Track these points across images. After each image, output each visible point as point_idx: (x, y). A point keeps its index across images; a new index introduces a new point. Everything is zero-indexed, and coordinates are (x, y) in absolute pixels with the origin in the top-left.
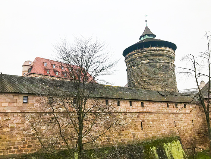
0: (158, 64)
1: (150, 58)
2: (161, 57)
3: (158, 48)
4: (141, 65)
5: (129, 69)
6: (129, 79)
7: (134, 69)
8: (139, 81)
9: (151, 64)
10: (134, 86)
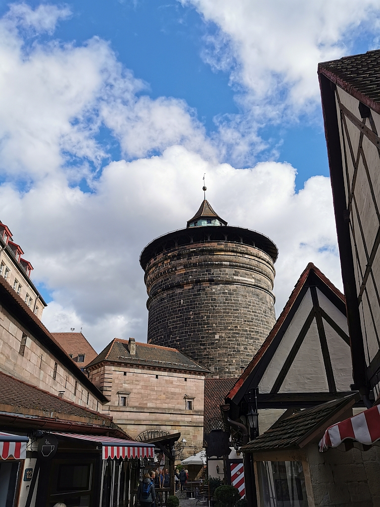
0: (268, 298)
4: (237, 287)
5: (185, 288)
6: (181, 316)
7: (214, 290)
8: (229, 328)
9: (258, 291)
10: (213, 343)
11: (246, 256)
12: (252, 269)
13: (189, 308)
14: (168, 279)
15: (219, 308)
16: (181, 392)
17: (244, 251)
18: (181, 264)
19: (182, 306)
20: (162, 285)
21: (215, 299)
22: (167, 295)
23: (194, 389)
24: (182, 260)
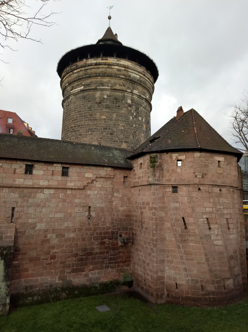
0: (98, 94)
1: (86, 81)
2: (106, 80)
3: (99, 60)
4: (71, 98)
7: (65, 106)
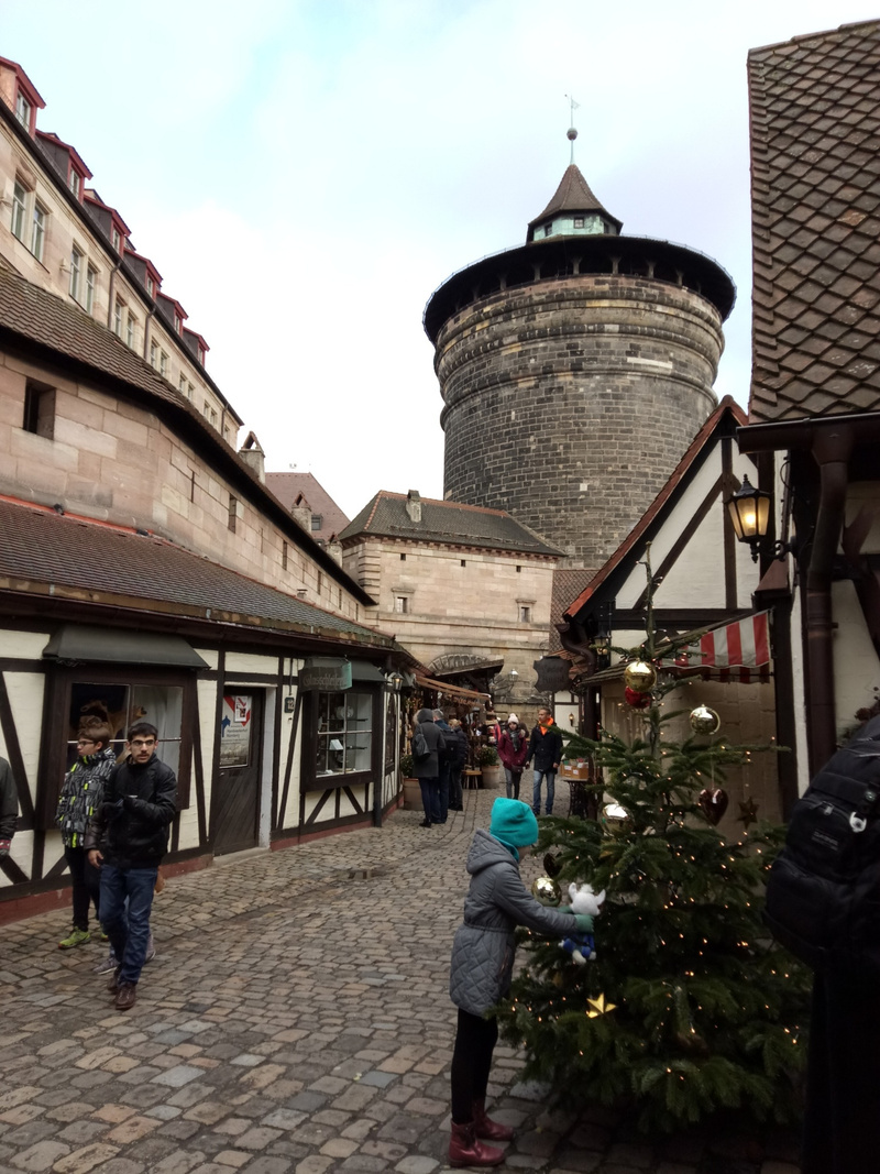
1: (678, 352)
4: (632, 382)
5: (521, 385)
6: (511, 446)
7: (581, 390)
8: (610, 469)
9: (679, 388)
10: (576, 500)
11: (660, 308)
12: (669, 338)
13: (527, 429)
14: (484, 366)
15: (592, 428)
16: (508, 591)
17: (654, 296)
18: (512, 332)
19: (513, 425)
20: (471, 379)
21: (583, 410)
22: (483, 400)
23: (535, 585)
24: (514, 321)
